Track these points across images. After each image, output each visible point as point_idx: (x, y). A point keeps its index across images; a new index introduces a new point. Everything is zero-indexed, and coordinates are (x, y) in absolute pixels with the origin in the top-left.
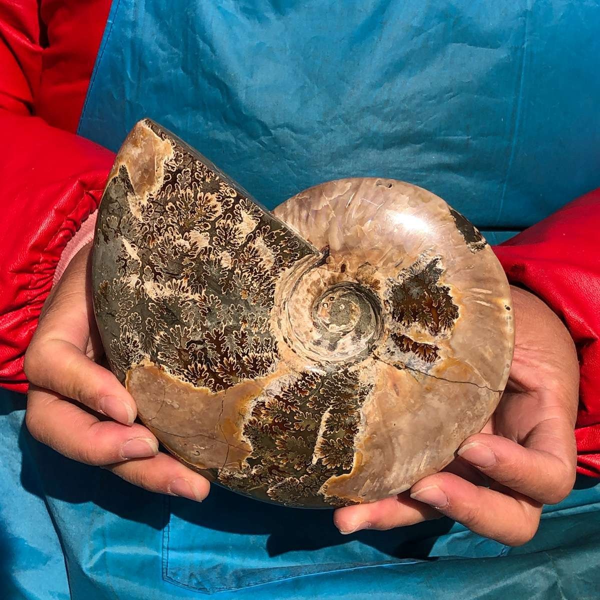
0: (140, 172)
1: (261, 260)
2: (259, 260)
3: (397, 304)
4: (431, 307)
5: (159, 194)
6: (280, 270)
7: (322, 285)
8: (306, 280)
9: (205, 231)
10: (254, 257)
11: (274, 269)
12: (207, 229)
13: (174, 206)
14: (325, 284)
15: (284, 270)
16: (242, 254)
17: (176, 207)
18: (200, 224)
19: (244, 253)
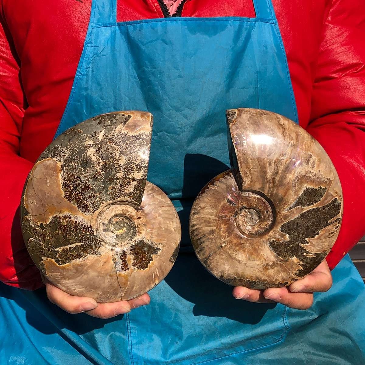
0: (133, 124)
1: (128, 187)
2: (127, 187)
3: (137, 245)
4: (143, 258)
5: (130, 136)
6: (127, 196)
7: (128, 214)
8: (127, 207)
9: (127, 161)
10: (127, 184)
11: (126, 194)
12: (128, 161)
13: (129, 144)
14: (129, 215)
15: (128, 197)
16: (126, 179)
17: (129, 145)
18: (128, 158)
19: (127, 180)
